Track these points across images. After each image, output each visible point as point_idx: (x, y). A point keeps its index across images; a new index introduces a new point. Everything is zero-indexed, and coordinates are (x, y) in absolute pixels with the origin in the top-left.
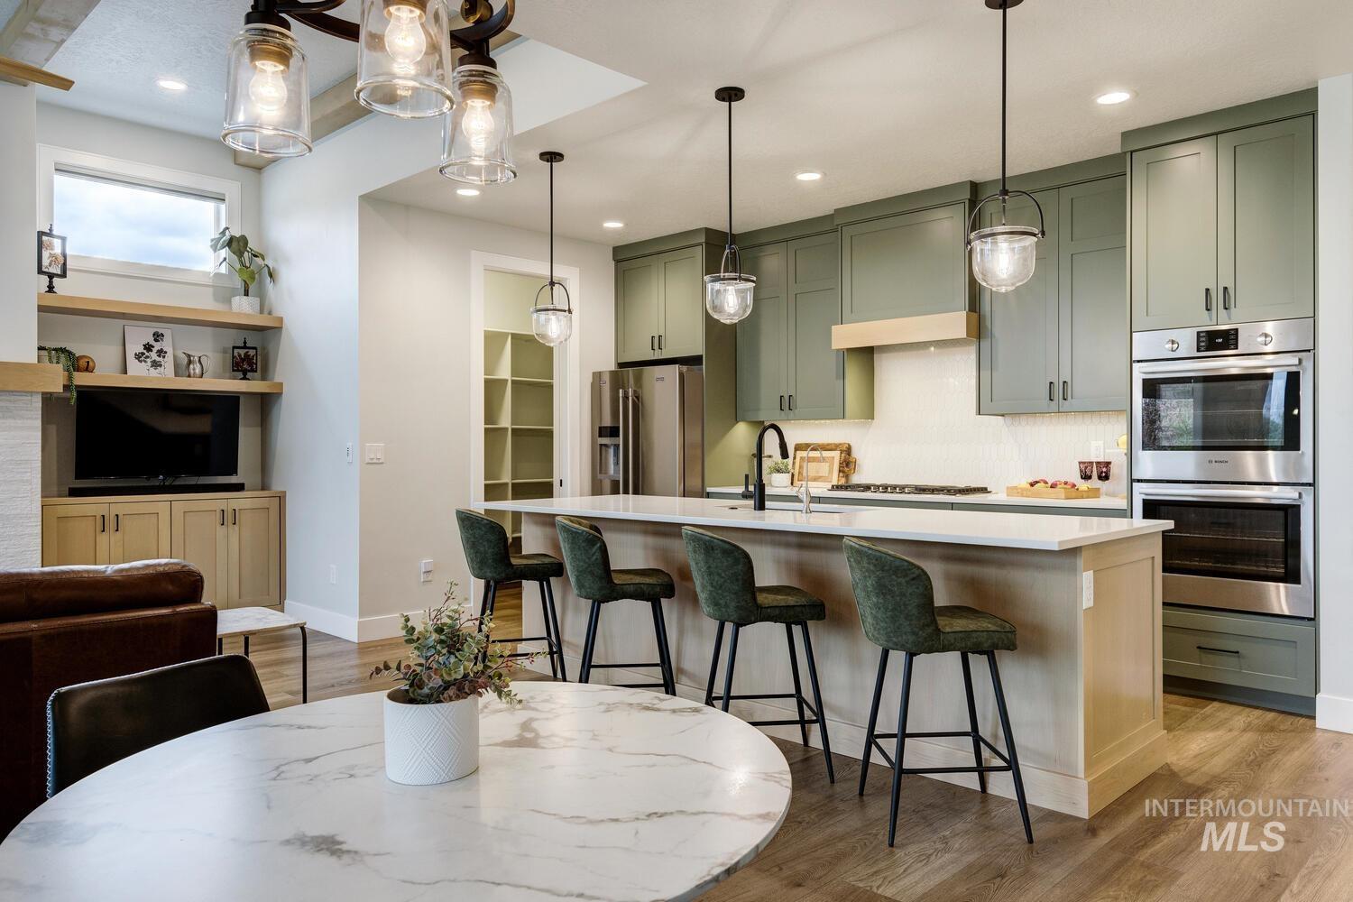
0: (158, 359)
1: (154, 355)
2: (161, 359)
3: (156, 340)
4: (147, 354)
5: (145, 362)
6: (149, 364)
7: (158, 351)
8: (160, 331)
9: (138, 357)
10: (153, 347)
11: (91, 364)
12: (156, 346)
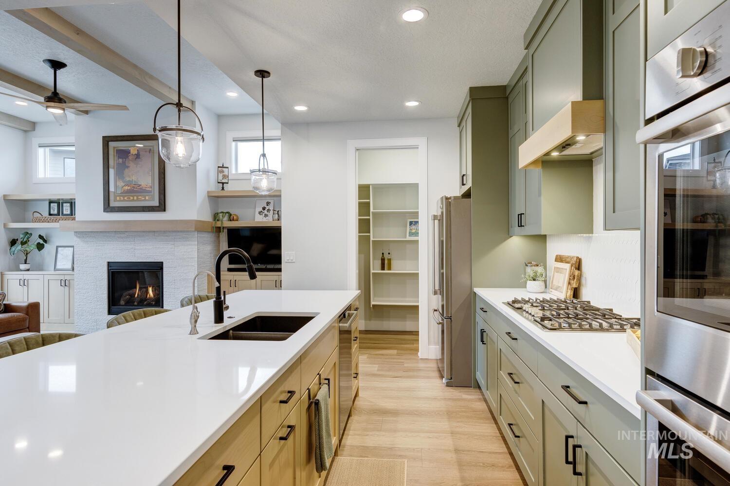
0: (267, 213)
1: (265, 212)
2: (268, 213)
3: (267, 205)
4: (263, 211)
5: (262, 215)
6: (264, 216)
7: (267, 210)
8: (269, 201)
9: (260, 213)
11: (235, 218)
12: (267, 208)
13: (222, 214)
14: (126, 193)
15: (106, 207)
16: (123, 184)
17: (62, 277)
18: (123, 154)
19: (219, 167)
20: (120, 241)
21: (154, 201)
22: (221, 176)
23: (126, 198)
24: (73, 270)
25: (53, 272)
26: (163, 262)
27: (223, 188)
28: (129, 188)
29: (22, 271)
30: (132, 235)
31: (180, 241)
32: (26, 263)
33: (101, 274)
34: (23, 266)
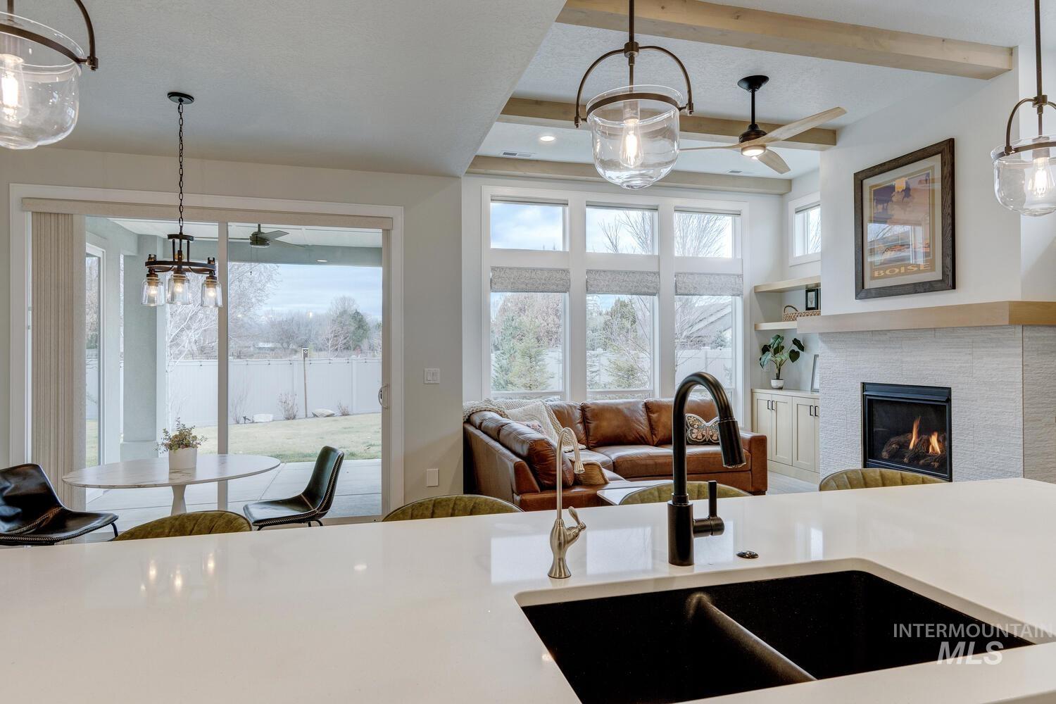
14: (889, 263)
15: (859, 289)
18: (884, 195)
21: (933, 271)
23: (888, 272)
26: (951, 388)
29: (773, 389)
30: (897, 338)
31: (984, 347)
32: (778, 378)
33: (853, 402)
34: (774, 383)
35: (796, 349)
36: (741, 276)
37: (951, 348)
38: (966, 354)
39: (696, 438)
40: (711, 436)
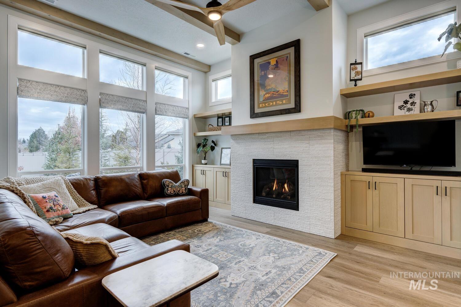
0: (411, 107)
1: (409, 105)
3: (411, 98)
4: (405, 105)
5: (404, 109)
6: (406, 110)
7: (411, 103)
8: (413, 93)
9: (401, 107)
10: (409, 101)
11: (371, 114)
12: (411, 101)
13: (355, 112)
14: (266, 100)
15: (252, 114)
16: (264, 93)
17: (224, 170)
18: (265, 67)
19: (351, 64)
20: (262, 142)
21: (290, 103)
22: (353, 73)
23: (267, 105)
24: (230, 165)
25: (219, 166)
26: (298, 160)
27: (356, 85)
28: (269, 95)
29: (203, 164)
30: (272, 136)
31: (315, 140)
32: (205, 159)
33: (248, 169)
34: (203, 161)
35: (213, 145)
36: (188, 109)
37: (298, 141)
38: (306, 143)
39: (170, 193)
40: (179, 191)
